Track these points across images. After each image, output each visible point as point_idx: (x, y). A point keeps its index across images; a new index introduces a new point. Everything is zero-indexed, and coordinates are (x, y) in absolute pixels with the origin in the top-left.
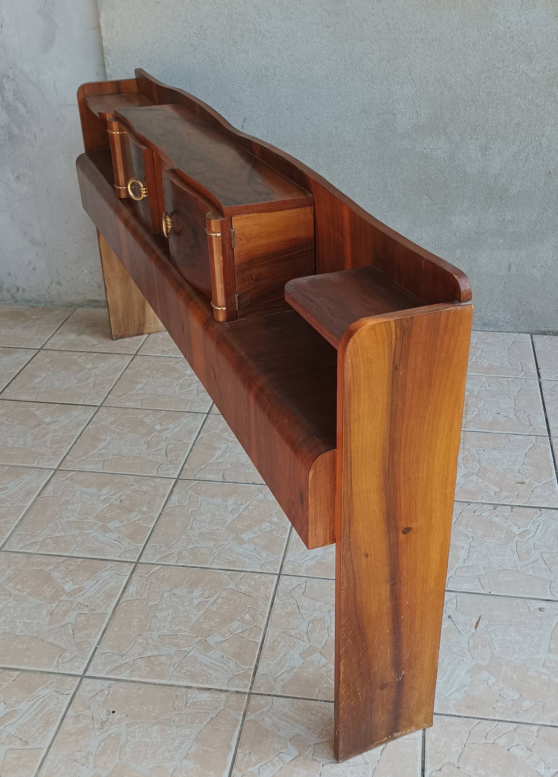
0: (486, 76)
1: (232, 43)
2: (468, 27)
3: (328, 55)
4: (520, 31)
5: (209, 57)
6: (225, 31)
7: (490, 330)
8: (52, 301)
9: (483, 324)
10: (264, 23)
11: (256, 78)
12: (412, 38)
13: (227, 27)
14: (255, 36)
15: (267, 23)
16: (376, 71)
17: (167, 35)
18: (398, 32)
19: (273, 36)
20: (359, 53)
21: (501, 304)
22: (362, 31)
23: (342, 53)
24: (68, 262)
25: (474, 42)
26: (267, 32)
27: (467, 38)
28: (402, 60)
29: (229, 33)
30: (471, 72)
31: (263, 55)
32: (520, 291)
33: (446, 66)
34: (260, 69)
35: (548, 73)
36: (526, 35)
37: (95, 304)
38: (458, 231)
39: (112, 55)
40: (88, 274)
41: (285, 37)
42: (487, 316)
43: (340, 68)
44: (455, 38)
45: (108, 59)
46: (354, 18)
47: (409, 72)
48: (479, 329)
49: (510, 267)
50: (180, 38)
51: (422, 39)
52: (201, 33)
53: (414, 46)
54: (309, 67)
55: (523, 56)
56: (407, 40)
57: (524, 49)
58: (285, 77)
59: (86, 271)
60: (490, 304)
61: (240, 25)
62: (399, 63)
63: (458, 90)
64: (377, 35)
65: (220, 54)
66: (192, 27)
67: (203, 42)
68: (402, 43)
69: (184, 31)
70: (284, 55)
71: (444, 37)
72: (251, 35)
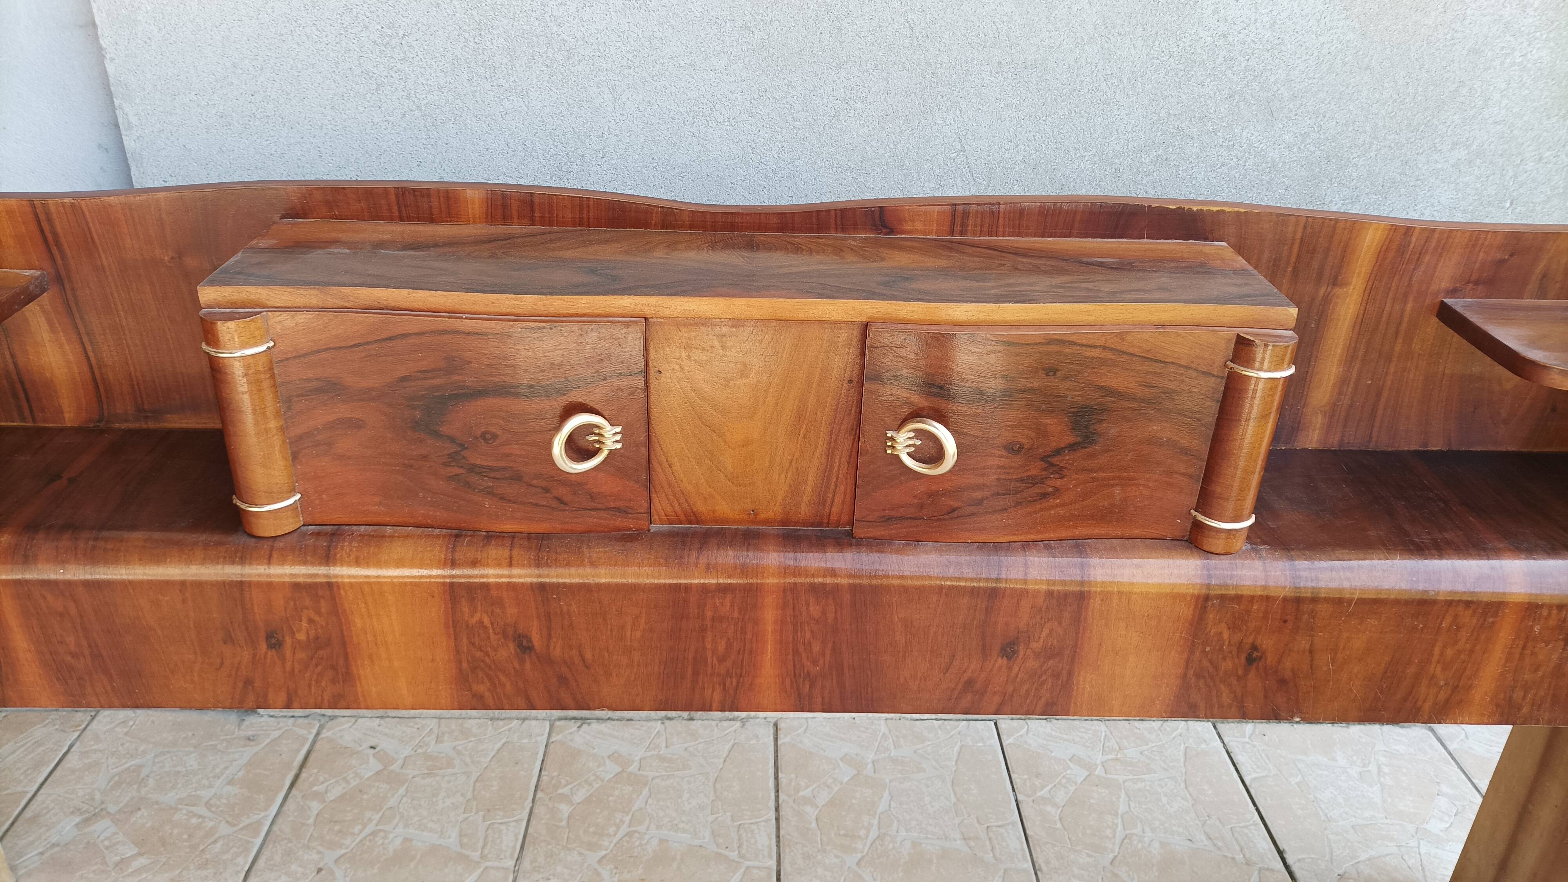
0: (1157, 157)
1: (481, 71)
2: (1120, 34)
3: (747, 104)
4: (1253, 45)
5: (419, 108)
6: (462, 39)
10: (570, 19)
11: (552, 162)
12: (973, 60)
13: (466, 28)
14: (546, 53)
16: (874, 143)
17: (294, 46)
18: (936, 44)
19: (597, 54)
20: (831, 98)
22: (841, 42)
23: (785, 97)
25: (1133, 72)
26: (581, 42)
27: (1116, 62)
28: (943, 118)
29: (472, 44)
30: (1118, 148)
31: (570, 102)
34: (562, 137)
36: (1267, 55)
39: (138, 101)
41: (630, 56)
43: (779, 137)
44: (1084, 63)
45: (126, 110)
50: (331, 55)
51: (999, 63)
52: (393, 43)
53: (977, 81)
54: (697, 135)
55: (1255, 108)
56: (958, 67)
57: (1258, 89)
61: (505, 21)
62: (936, 124)
64: (881, 53)
65: (451, 98)
66: (367, 27)
67: (399, 66)
68: (947, 74)
69: (343, 37)
70: (628, 103)
71: (1058, 58)
72: (536, 49)
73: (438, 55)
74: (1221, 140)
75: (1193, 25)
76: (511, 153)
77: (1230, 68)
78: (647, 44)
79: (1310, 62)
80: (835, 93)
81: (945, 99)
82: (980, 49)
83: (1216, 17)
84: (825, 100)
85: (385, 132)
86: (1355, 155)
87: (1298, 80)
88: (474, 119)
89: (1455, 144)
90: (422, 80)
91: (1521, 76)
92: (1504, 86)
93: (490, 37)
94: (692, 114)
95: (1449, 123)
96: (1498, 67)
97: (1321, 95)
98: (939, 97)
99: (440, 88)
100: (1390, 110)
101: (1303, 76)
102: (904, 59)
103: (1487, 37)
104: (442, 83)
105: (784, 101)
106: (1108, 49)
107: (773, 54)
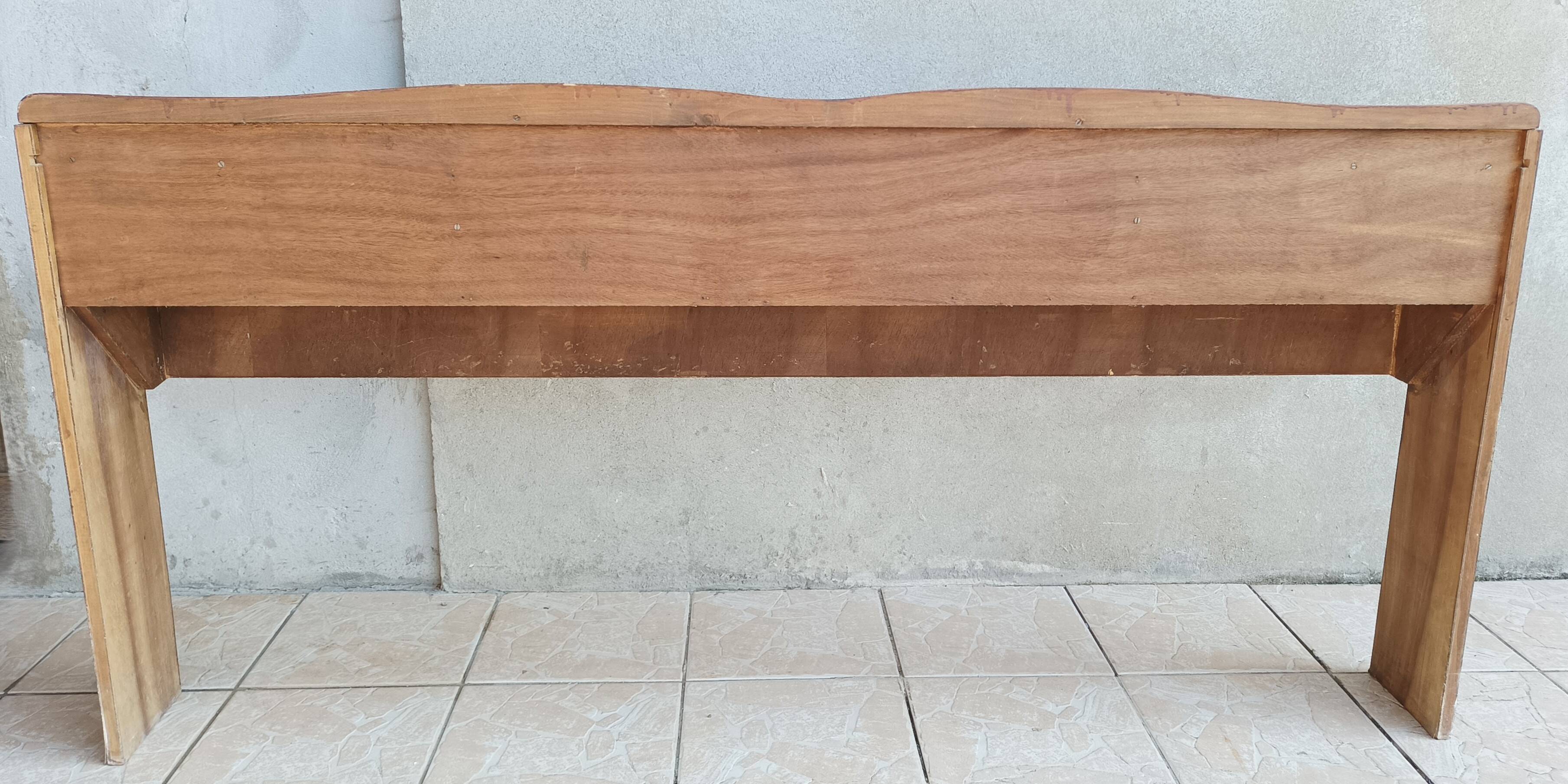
1: (670, 45)
3: (859, 65)
4: (1216, 18)
5: (623, 72)
6: (658, 23)
7: (1169, 581)
8: (251, 582)
9: (1156, 570)
10: (735, 7)
12: (1018, 31)
14: (716, 31)
17: (540, 29)
18: (993, 21)
19: (753, 31)
21: (1191, 528)
22: (925, 20)
23: (885, 60)
24: (293, 495)
25: (1133, 38)
26: (741, 23)
27: (1119, 31)
28: (998, 73)
29: (665, 26)
31: (732, 66)
32: (1225, 501)
35: (1267, 91)
36: (1226, 25)
37: (348, 583)
38: (1106, 391)
40: (339, 518)
42: (1163, 554)
44: (1097, 32)
48: (1148, 580)
49: (1204, 454)
50: (565, 35)
51: (1038, 34)
52: (609, 26)
53: (1022, 46)
55: (1221, 62)
56: (1009, 37)
57: (1222, 48)
59: (334, 511)
60: (1169, 528)
61: (689, 9)
62: (993, 77)
64: (953, 28)
65: (647, 64)
66: (592, 15)
67: (612, 42)
68: (1001, 41)
69: (574, 23)
70: (773, 66)
71: (1078, 29)
72: (710, 29)
73: (640, 34)
74: (1200, 86)
77: (1202, 34)
79: (1257, 28)
80: (921, 57)
81: (1000, 59)
82: (1023, 23)
84: (914, 62)
86: (1298, 96)
87: (1250, 42)
88: (662, 79)
89: (1369, 86)
90: (627, 52)
91: (1408, 36)
92: (1397, 43)
93: (678, 20)
95: (1362, 71)
96: (1391, 30)
97: (1268, 52)
98: (996, 58)
99: (640, 57)
100: (1318, 62)
101: (1254, 39)
102: (970, 32)
103: (1379, 9)
104: (641, 54)
105: (885, 63)
106: (1114, 23)
107: (877, 30)
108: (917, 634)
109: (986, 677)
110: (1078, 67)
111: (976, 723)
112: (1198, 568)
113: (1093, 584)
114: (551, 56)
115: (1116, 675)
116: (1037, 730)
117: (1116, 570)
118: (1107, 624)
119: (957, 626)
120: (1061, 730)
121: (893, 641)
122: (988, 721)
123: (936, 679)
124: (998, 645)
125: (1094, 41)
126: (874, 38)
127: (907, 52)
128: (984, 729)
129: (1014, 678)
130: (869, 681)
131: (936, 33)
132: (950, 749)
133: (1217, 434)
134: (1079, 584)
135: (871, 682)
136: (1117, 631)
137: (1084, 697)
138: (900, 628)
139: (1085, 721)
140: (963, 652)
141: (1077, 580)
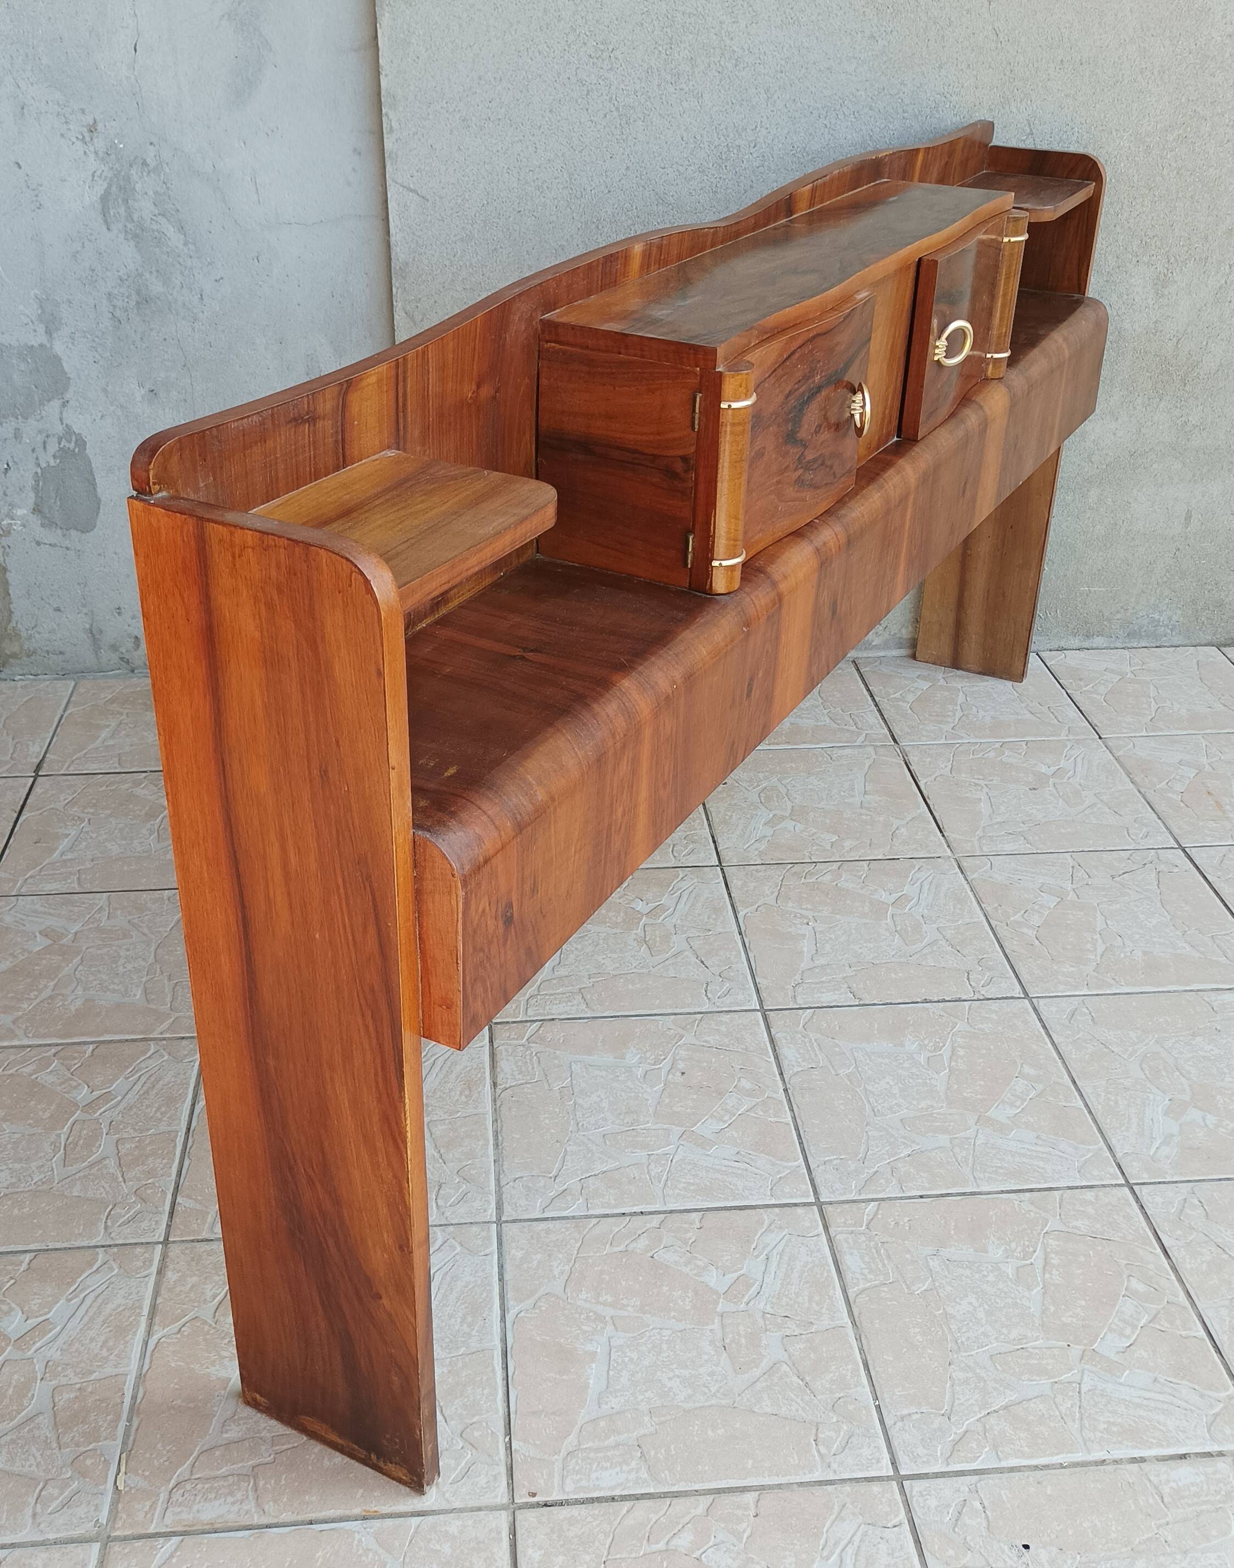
0: (1179, 135)
1: (669, 78)
2: (1153, 36)
3: (869, 99)
5: (617, 109)
6: (657, 52)
7: (1139, 646)
9: (1128, 634)
10: (741, 34)
11: (715, 152)
12: (1042, 60)
13: (660, 42)
14: (719, 62)
15: (748, 34)
17: (529, 61)
18: (1016, 47)
19: (759, 61)
21: (1167, 592)
22: (943, 47)
23: (898, 93)
25: (1162, 66)
26: (747, 52)
27: (1149, 58)
28: (1016, 107)
29: (664, 55)
30: (1149, 128)
31: (734, 101)
32: (1204, 564)
33: (1102, 115)
34: (724, 131)
38: (1096, 452)
39: (401, 109)
41: (783, 63)
42: (1137, 618)
43: (891, 126)
44: (1126, 59)
45: (391, 117)
46: (930, 18)
47: (1029, 131)
48: (1120, 645)
49: (1188, 517)
51: (1062, 61)
53: (1044, 76)
54: (828, 126)
56: (1031, 65)
58: (775, 148)
60: (1145, 593)
61: (691, 36)
62: (1011, 112)
63: (1122, 165)
64: (973, 55)
65: (643, 101)
66: (585, 44)
67: (607, 75)
68: (1022, 71)
69: (566, 52)
70: (778, 101)
71: (1106, 56)
72: (712, 58)
73: (636, 65)
75: (1207, 28)
76: (684, 145)
78: (796, 53)
80: (937, 89)
83: (1224, 21)
84: (929, 95)
85: (589, 130)
88: (659, 118)
93: (678, 49)
94: (825, 109)
99: (636, 92)
102: (990, 60)
105: (897, 96)
106: (1144, 48)
107: (891, 58)
108: (901, 703)
109: (976, 743)
110: (1101, 99)
111: (976, 785)
112: (1169, 631)
113: (1065, 650)
114: (540, 92)
115: (1100, 738)
116: (1034, 789)
117: (1088, 636)
118: (1084, 689)
119: (939, 695)
120: (1056, 789)
121: (879, 711)
122: (987, 783)
123: (931, 746)
124: (982, 713)
125: (1120, 70)
126: (887, 68)
127: (921, 84)
128: (985, 790)
129: (1004, 743)
130: (867, 749)
131: (955, 61)
132: (957, 807)
133: (1203, 496)
134: (1051, 650)
135: (870, 750)
136: (1095, 696)
137: (1073, 758)
138: (883, 698)
139: (1078, 780)
140: (949, 719)
141: (1048, 647)
